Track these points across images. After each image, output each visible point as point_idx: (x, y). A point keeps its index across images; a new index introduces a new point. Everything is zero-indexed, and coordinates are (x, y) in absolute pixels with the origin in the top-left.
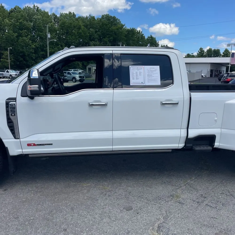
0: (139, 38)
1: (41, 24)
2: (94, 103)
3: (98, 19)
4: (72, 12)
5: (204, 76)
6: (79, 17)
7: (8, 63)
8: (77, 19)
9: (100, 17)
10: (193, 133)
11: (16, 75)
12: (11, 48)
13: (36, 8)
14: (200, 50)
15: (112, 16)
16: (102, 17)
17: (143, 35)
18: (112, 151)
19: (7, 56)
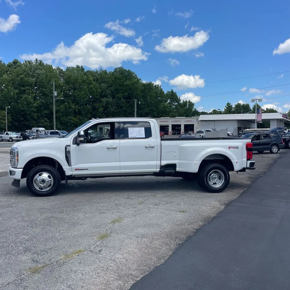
0: (157, 93)
1: (44, 79)
2: (110, 147)
3: (110, 73)
4: (80, 66)
5: (231, 135)
6: (88, 71)
7: (6, 124)
8: (85, 74)
9: (113, 71)
10: (164, 163)
11: (17, 137)
12: (9, 107)
13: (39, 61)
14: (227, 106)
15: (126, 69)
16: (114, 71)
17: (162, 89)
18: (120, 173)
19: (4, 116)
